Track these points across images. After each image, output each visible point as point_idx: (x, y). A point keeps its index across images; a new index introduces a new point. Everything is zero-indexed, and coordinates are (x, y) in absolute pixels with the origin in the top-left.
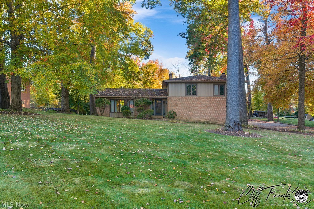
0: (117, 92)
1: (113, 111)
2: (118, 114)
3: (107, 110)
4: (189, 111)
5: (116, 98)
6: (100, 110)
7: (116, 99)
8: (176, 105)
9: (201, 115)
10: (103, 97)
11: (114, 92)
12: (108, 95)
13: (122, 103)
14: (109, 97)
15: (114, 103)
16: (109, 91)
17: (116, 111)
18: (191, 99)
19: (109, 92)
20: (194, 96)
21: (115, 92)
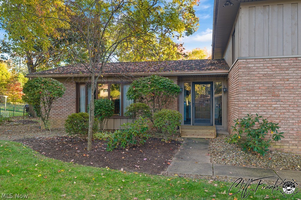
8: (272, 91)
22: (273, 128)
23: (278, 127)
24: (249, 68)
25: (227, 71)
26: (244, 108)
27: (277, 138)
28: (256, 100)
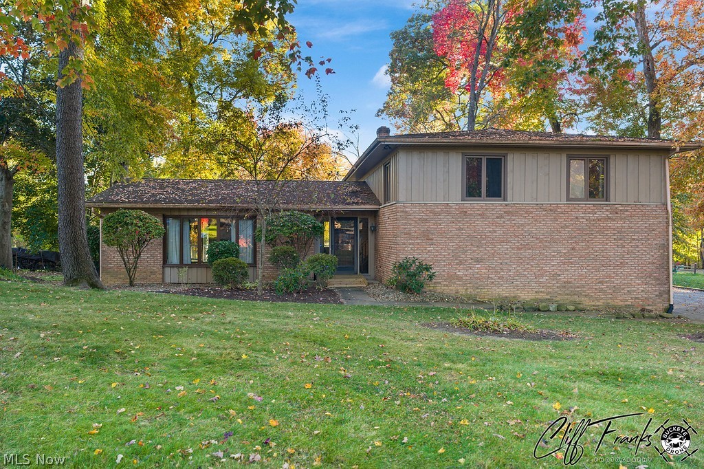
0: (190, 190)
1: (174, 258)
2: (194, 270)
3: (150, 258)
4: (478, 261)
5: (188, 210)
6: (122, 256)
7: (186, 216)
8: (426, 235)
9: (519, 275)
10: (132, 209)
11: (178, 189)
12: (156, 202)
13: (208, 231)
14: (159, 206)
15: (178, 229)
16: (162, 187)
17: (186, 261)
18: (482, 215)
19: (160, 191)
20: (495, 203)
21: (183, 190)
22: (428, 268)
23: (431, 268)
24: (406, 212)
25: (377, 207)
26: (402, 251)
27: (431, 277)
28: (413, 244)
